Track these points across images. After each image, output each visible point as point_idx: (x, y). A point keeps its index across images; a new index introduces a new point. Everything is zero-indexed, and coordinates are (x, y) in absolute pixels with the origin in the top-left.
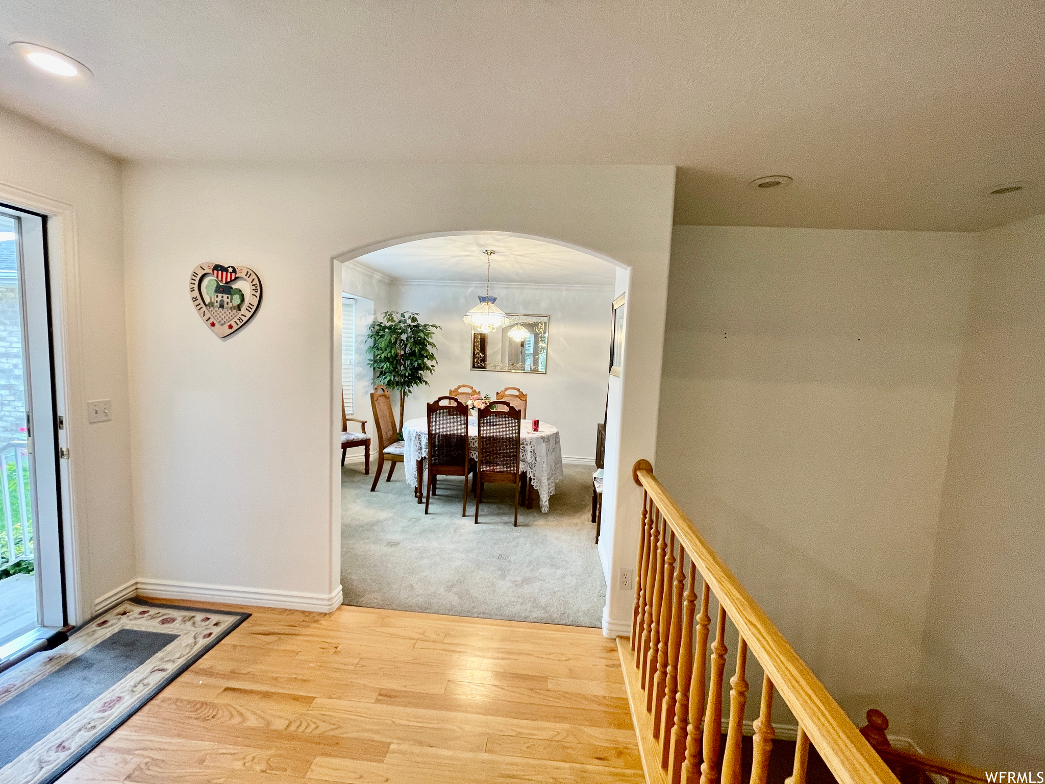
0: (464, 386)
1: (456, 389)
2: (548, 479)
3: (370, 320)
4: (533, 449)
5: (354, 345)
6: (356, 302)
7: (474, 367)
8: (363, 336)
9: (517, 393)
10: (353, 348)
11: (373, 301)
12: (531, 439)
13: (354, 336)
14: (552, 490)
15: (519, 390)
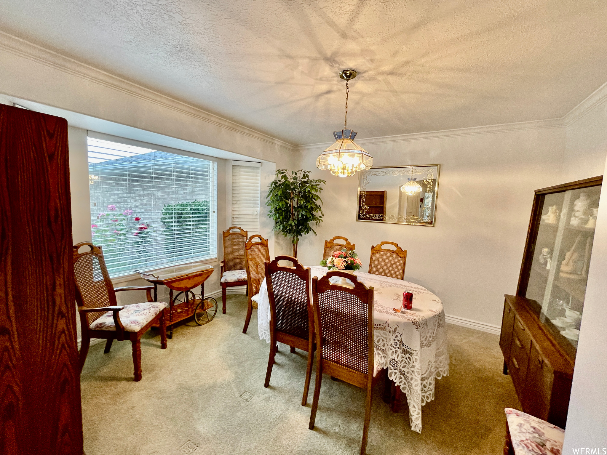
0: (339, 238)
1: (331, 240)
2: (423, 379)
3: (273, 178)
4: (399, 338)
5: (259, 199)
6: (261, 165)
7: (359, 218)
8: (266, 192)
9: (394, 248)
10: (259, 202)
11: (275, 164)
12: (398, 324)
13: (259, 192)
14: (430, 394)
15: (397, 245)
